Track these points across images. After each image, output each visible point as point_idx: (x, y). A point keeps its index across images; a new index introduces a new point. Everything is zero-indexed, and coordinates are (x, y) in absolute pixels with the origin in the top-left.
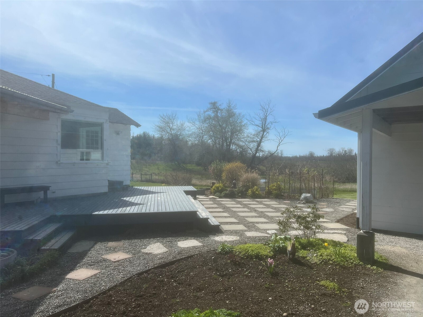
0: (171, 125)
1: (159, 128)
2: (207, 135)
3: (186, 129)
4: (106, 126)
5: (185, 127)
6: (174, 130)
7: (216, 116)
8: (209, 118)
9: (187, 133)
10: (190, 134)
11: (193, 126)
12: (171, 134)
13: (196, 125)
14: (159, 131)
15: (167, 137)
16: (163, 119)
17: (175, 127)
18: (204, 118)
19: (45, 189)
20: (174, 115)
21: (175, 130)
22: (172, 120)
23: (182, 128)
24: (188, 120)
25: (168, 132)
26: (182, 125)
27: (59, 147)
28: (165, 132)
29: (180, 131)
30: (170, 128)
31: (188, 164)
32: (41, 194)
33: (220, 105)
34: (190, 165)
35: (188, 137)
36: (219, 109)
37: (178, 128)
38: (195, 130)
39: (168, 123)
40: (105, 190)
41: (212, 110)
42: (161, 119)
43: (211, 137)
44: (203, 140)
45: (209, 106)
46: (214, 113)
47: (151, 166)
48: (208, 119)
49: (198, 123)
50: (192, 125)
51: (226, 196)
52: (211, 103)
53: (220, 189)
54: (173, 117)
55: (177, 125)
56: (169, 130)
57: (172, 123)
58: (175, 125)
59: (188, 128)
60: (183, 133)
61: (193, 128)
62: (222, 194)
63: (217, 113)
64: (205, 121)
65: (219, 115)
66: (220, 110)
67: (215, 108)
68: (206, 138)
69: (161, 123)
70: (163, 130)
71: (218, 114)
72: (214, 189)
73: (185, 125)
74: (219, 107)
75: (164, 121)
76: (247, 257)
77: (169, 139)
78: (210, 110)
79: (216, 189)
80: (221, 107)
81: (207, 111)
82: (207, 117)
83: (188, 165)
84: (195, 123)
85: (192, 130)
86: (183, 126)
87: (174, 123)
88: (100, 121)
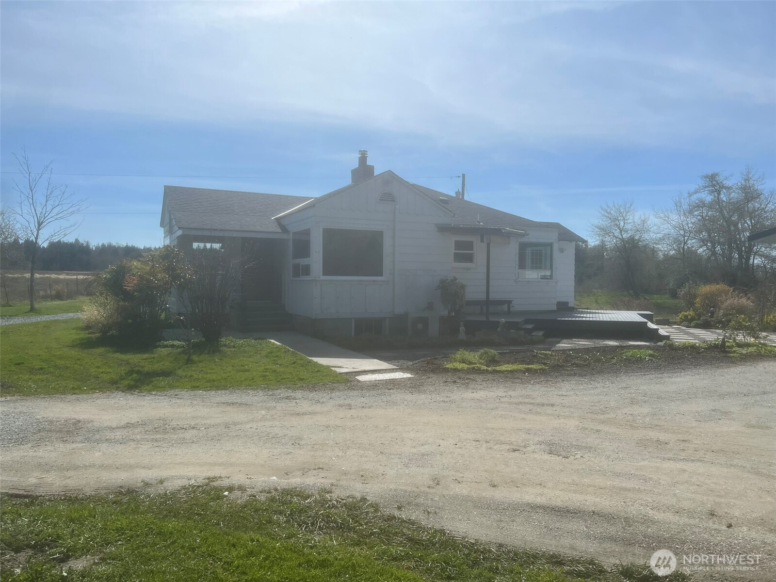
0: (622, 224)
1: (599, 230)
2: (695, 238)
3: (652, 229)
4: (556, 247)
5: (650, 225)
6: (626, 232)
7: (718, 201)
8: (701, 205)
9: (653, 236)
10: (659, 237)
11: (666, 223)
12: (622, 240)
13: (672, 222)
14: (599, 235)
15: (614, 245)
16: (608, 213)
17: (629, 227)
18: (689, 205)
19: (509, 302)
20: (628, 205)
21: (629, 232)
22: (625, 213)
23: (642, 228)
24: (655, 213)
25: (615, 237)
26: (644, 222)
27: (517, 267)
28: (609, 236)
29: (638, 233)
30: (619, 228)
31: (654, 294)
32: (505, 308)
33: (726, 179)
34: (659, 296)
35: (655, 243)
36: (723, 187)
37: (635, 228)
38: (669, 230)
39: (616, 219)
40: (555, 308)
41: (706, 189)
42: (603, 212)
43: (703, 242)
44: (686, 247)
45: (702, 183)
46: (711, 195)
47: (584, 297)
48: (698, 206)
49: (676, 217)
50: (662, 221)
51: (697, 326)
52: (706, 177)
53: (689, 317)
54: (627, 209)
55: (634, 222)
56: (617, 233)
57: (624, 219)
58: (631, 223)
59: (655, 228)
60: (646, 236)
61: (666, 227)
62: (692, 324)
63: (719, 194)
64: (691, 212)
65: (724, 199)
66: (726, 188)
67: (713, 186)
68: (692, 243)
69: (602, 221)
70: (607, 234)
71: (722, 196)
72: (681, 318)
73: (649, 223)
74: (724, 182)
75: (608, 217)
76: (684, 348)
77: (617, 248)
78: (701, 191)
79: (683, 318)
80: (727, 183)
81: (696, 192)
82: (697, 203)
83: (655, 296)
84: (668, 218)
85: (663, 230)
86: (645, 224)
87: (628, 220)
88: (550, 241)
